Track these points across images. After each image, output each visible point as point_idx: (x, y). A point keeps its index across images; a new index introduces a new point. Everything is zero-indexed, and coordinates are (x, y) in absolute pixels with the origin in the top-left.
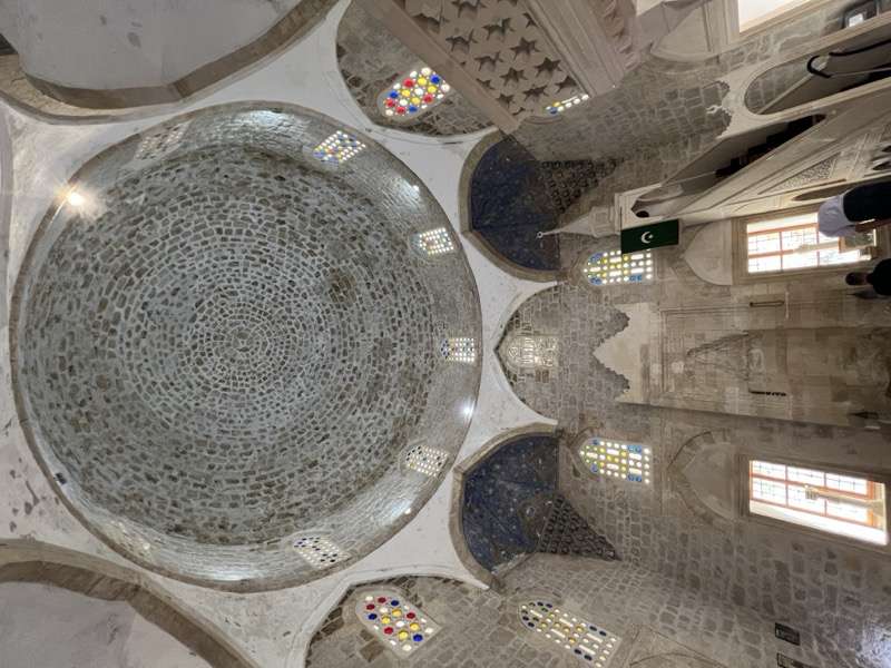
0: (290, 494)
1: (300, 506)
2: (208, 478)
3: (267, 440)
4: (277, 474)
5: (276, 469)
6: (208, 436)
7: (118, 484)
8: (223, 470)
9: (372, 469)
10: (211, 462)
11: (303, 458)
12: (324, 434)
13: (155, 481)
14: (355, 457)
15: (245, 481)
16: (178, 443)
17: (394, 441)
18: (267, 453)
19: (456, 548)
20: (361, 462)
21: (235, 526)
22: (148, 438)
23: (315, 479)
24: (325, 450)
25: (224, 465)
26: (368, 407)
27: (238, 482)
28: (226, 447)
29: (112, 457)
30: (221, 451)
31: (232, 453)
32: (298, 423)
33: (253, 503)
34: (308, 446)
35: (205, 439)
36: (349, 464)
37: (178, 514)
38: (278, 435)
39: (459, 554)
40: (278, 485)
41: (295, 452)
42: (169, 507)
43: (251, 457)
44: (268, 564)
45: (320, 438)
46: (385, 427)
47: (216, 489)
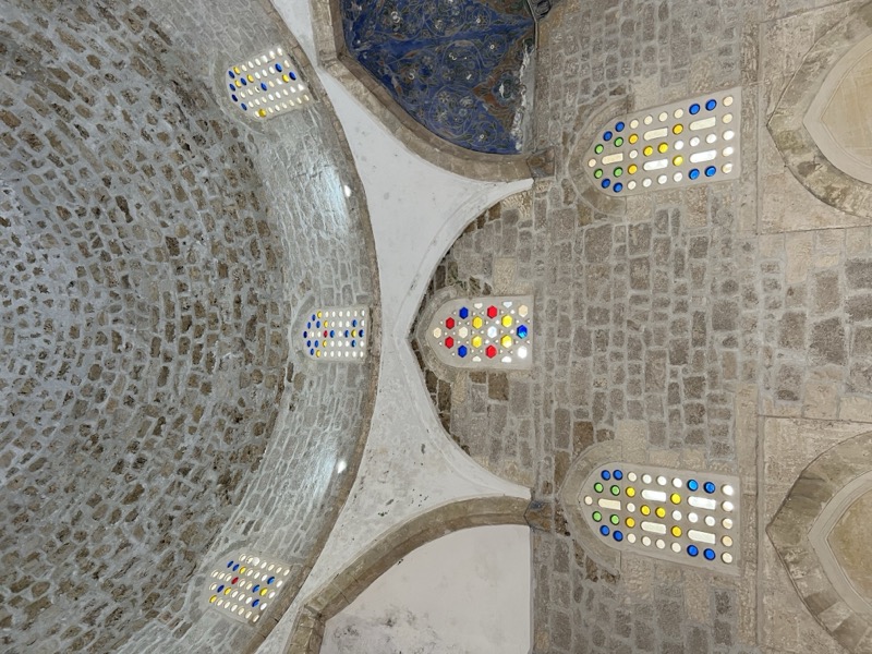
0: (214, 302)
1: (244, 300)
2: (147, 410)
3: (98, 304)
4: (170, 308)
5: (161, 305)
6: (68, 397)
7: (139, 548)
8: (139, 384)
9: (227, 165)
10: (120, 399)
11: (153, 255)
12: (113, 204)
13: (139, 490)
14: (190, 177)
15: (168, 359)
16: (73, 448)
17: (188, 99)
18: (124, 309)
19: (449, 168)
20: (205, 173)
21: (241, 402)
22: (61, 492)
23: (202, 256)
24: (151, 216)
25: (129, 381)
26: (79, 101)
27: (166, 369)
28: (95, 373)
29: (91, 548)
30: (101, 380)
31: (110, 364)
32: (75, 242)
33: (211, 361)
34: (132, 240)
35: (72, 404)
36: (199, 193)
37: (201, 471)
38: (91, 282)
39: (459, 171)
40: (191, 312)
41: (137, 264)
42: (186, 481)
43: (125, 337)
44: (323, 408)
45: (121, 215)
46: (145, 94)
47: (171, 403)
